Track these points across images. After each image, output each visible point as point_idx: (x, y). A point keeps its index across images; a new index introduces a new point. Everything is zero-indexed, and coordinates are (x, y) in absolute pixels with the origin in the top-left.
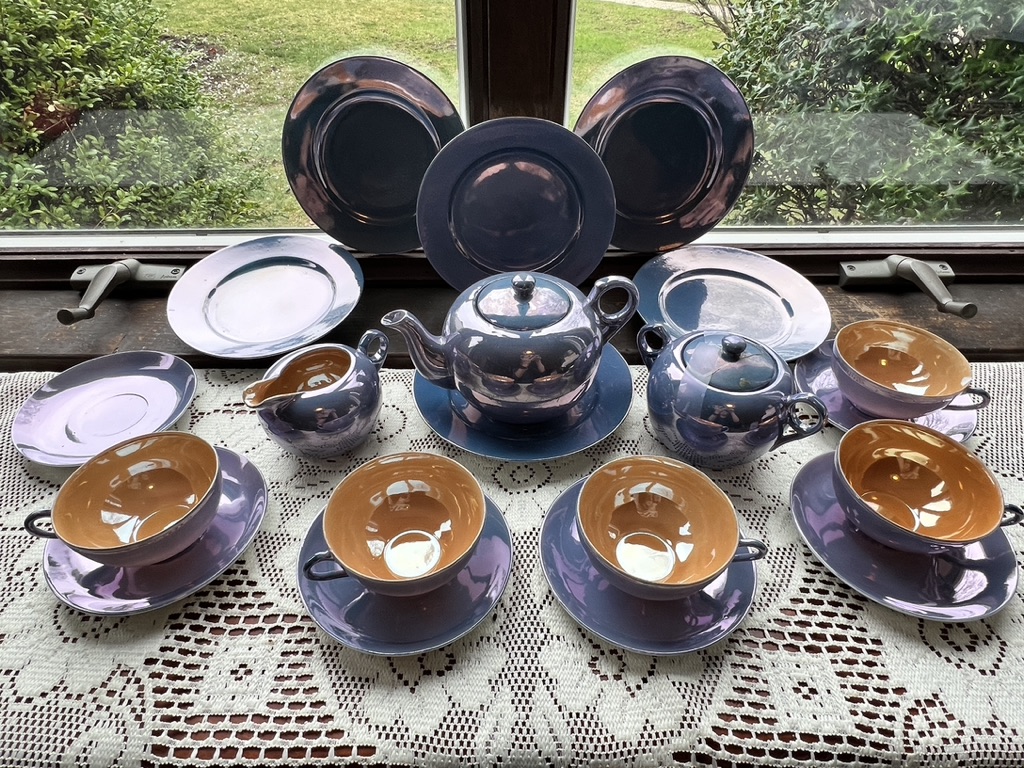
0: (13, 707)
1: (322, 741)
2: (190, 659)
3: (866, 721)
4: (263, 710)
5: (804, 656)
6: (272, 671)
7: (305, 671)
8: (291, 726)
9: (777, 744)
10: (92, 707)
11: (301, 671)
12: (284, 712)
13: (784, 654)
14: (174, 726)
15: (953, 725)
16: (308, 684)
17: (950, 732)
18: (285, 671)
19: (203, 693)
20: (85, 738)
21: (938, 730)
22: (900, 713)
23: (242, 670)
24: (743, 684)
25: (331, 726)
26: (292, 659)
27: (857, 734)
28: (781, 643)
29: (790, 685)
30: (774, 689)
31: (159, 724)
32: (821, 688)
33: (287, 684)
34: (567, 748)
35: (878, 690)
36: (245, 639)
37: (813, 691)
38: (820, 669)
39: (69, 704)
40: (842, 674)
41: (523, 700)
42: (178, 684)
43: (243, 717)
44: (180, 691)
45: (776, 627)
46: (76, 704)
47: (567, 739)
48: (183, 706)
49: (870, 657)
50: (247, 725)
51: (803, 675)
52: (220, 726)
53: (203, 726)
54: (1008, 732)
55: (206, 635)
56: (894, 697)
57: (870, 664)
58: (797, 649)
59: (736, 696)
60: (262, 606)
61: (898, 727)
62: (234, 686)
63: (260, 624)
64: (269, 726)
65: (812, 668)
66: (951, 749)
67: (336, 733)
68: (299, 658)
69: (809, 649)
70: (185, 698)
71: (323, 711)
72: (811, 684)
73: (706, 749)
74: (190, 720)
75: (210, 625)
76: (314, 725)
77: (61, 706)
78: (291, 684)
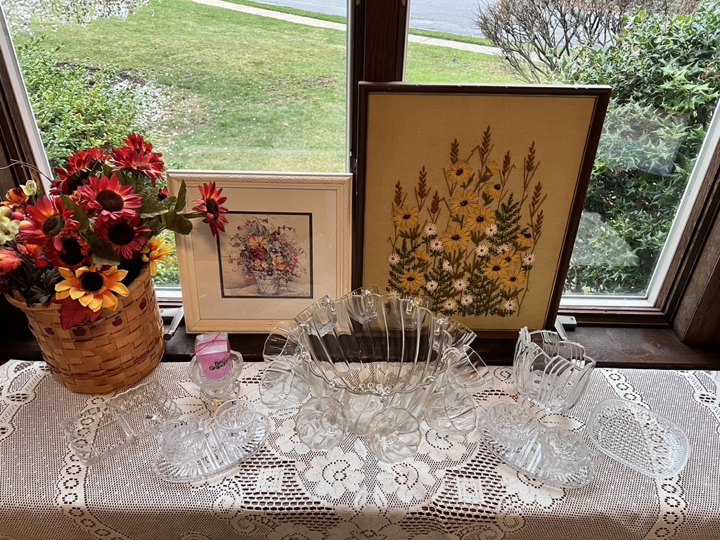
0: (192, 490)
1: (302, 500)
2: (251, 476)
3: (489, 500)
4: (281, 492)
5: (472, 479)
6: (281, 479)
7: (294, 480)
8: (291, 496)
9: (458, 506)
10: (220, 490)
11: (291, 480)
12: (288, 492)
13: (465, 479)
14: (250, 496)
15: (520, 502)
16: (295, 484)
17: (518, 505)
18: (286, 480)
19: (258, 486)
20: (219, 499)
21: (514, 504)
22: (501, 498)
23: (270, 479)
24: (449, 488)
25: (304, 496)
26: (288, 475)
27: (485, 504)
28: (464, 475)
29: (465, 489)
30: (459, 489)
31: (245, 496)
32: (476, 490)
33: (287, 484)
34: (386, 504)
35: (496, 491)
36: (270, 469)
37: (473, 491)
38: (477, 484)
39: (211, 489)
40: (483, 486)
41: (371, 489)
42: (249, 483)
43: (274, 493)
44: (250, 485)
45: (464, 470)
46: (214, 489)
47: (386, 502)
48: (252, 489)
49: (496, 481)
50: (276, 496)
51: (471, 486)
52: (266, 495)
53: (260, 495)
54: (538, 505)
55: (255, 468)
56: (501, 494)
57: (495, 483)
58: (470, 477)
59: (445, 491)
60: (274, 459)
61: (500, 502)
62: (269, 483)
63: (274, 464)
64: (283, 496)
65: (474, 484)
66: (517, 510)
67: (307, 498)
68: (291, 475)
69: (474, 477)
70: (252, 487)
71: (301, 492)
72: (472, 489)
73: (433, 505)
74: (255, 494)
75: (256, 465)
76: (299, 496)
77: (209, 489)
78: (289, 484)
